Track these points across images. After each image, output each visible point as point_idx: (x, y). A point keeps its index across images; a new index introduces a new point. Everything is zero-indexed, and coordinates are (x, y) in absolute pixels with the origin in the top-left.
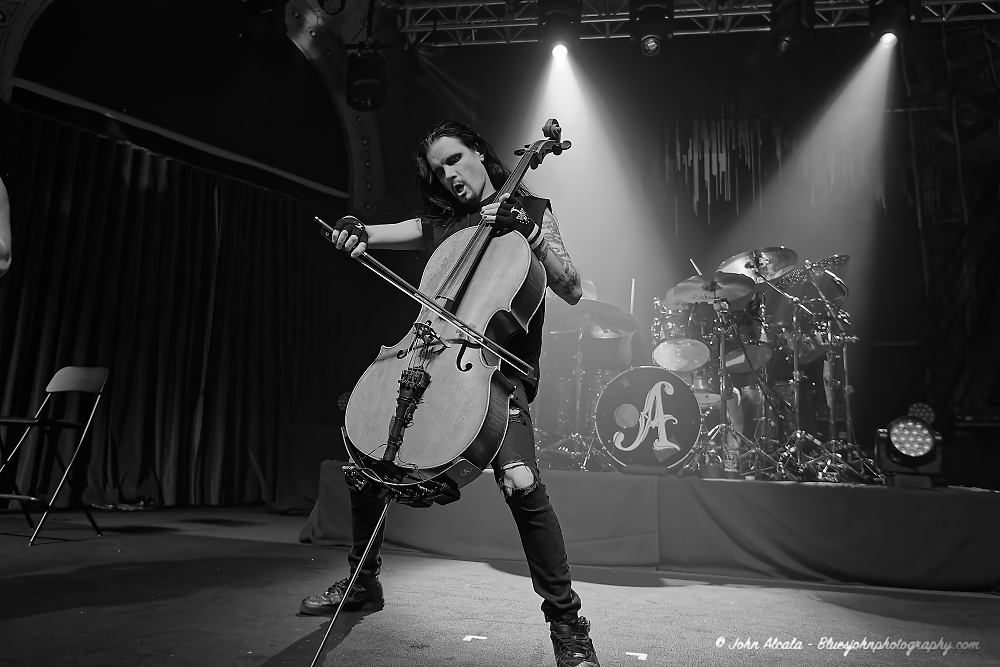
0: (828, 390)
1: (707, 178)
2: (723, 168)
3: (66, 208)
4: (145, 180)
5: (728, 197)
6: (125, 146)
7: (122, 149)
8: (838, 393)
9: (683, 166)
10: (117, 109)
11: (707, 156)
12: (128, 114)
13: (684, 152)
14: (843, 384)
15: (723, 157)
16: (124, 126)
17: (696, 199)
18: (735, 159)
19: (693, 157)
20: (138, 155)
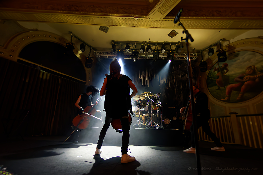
0: (158, 114)
1: (144, 81)
2: (146, 80)
3: (27, 81)
4: (45, 77)
5: (147, 84)
6: (41, 71)
7: (40, 72)
8: (159, 115)
9: (140, 79)
10: (40, 64)
11: (144, 78)
12: (42, 65)
13: (141, 77)
14: (160, 113)
15: (146, 78)
16: (41, 67)
17: (142, 84)
18: (148, 79)
19: (142, 78)
20: (43, 73)
